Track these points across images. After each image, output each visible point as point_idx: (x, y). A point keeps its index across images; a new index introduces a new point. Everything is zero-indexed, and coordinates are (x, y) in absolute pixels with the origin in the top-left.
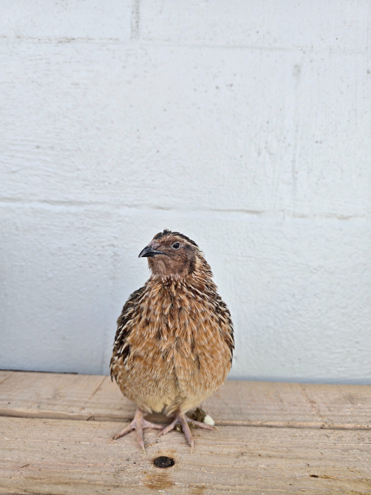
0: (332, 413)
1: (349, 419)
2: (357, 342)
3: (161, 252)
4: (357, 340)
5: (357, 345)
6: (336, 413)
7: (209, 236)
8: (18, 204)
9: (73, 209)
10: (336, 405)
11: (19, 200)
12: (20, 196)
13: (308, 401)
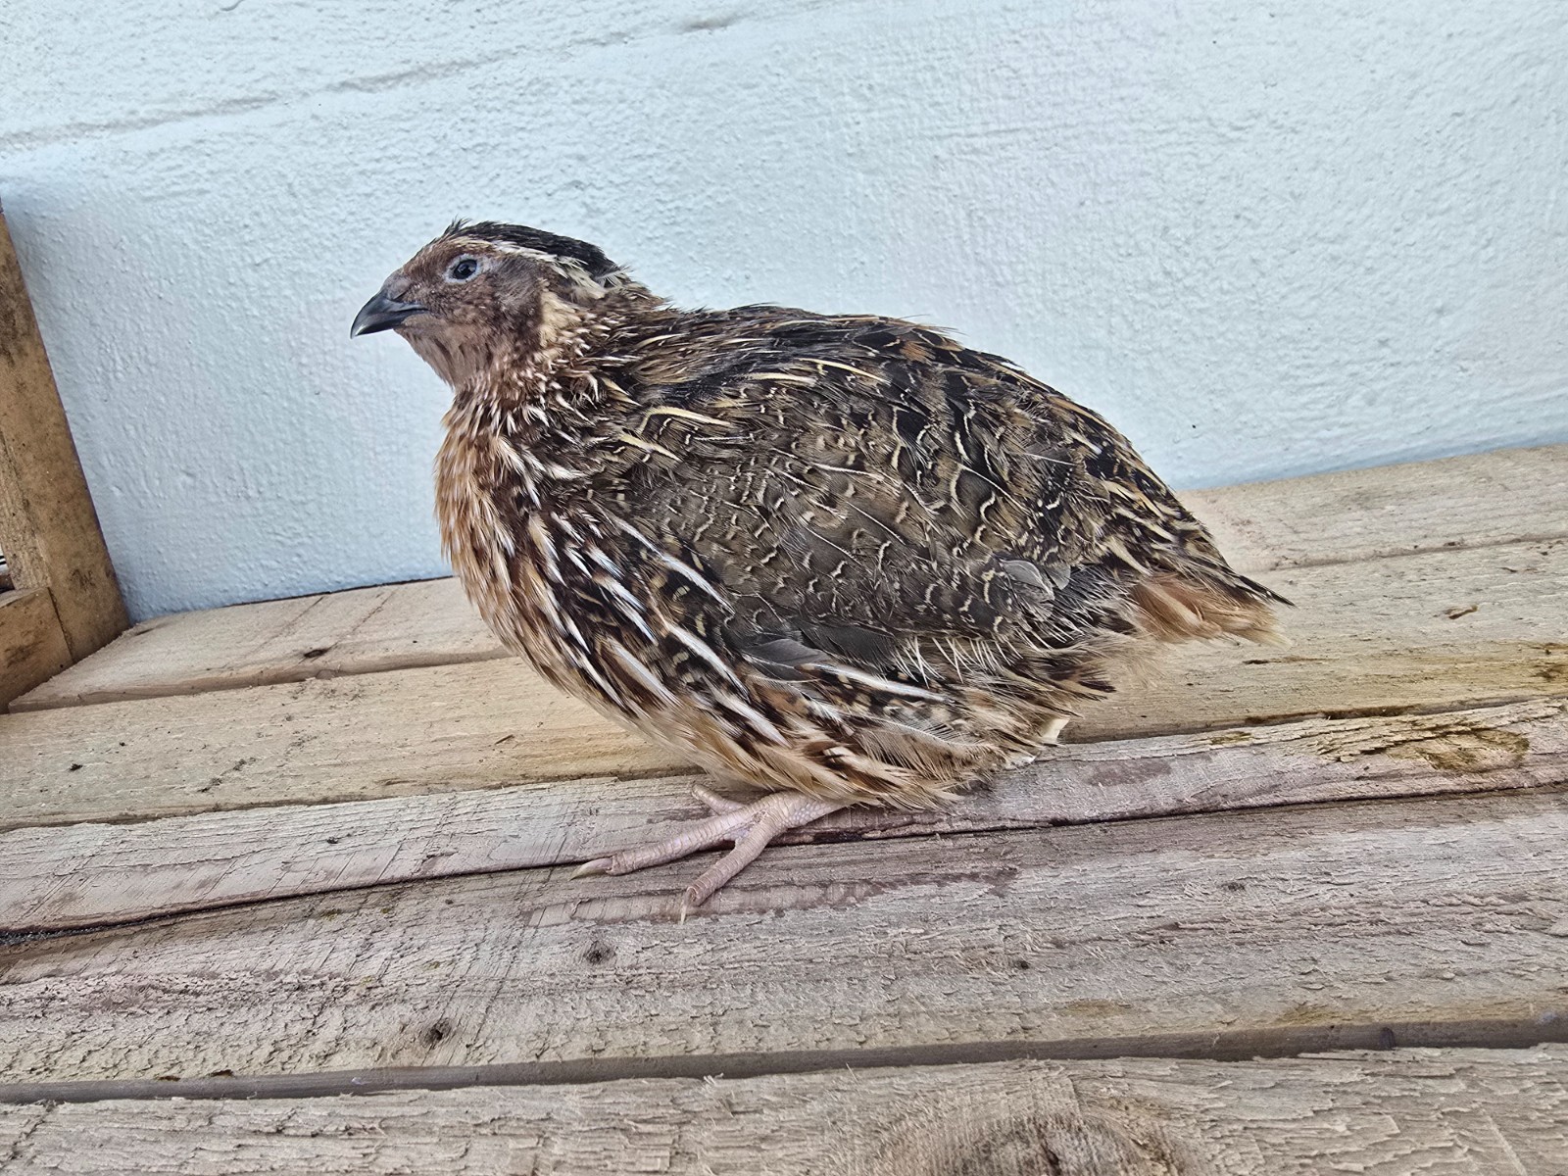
0: (1302, 535)
1: (1358, 540)
2: (1383, 343)
3: (417, 306)
4: (1383, 335)
5: (1385, 351)
6: (1314, 535)
7: (870, 87)
8: (273, 113)
9: (435, 91)
10: (1314, 520)
11: (272, 98)
12: (269, 85)
13: (1228, 524)
